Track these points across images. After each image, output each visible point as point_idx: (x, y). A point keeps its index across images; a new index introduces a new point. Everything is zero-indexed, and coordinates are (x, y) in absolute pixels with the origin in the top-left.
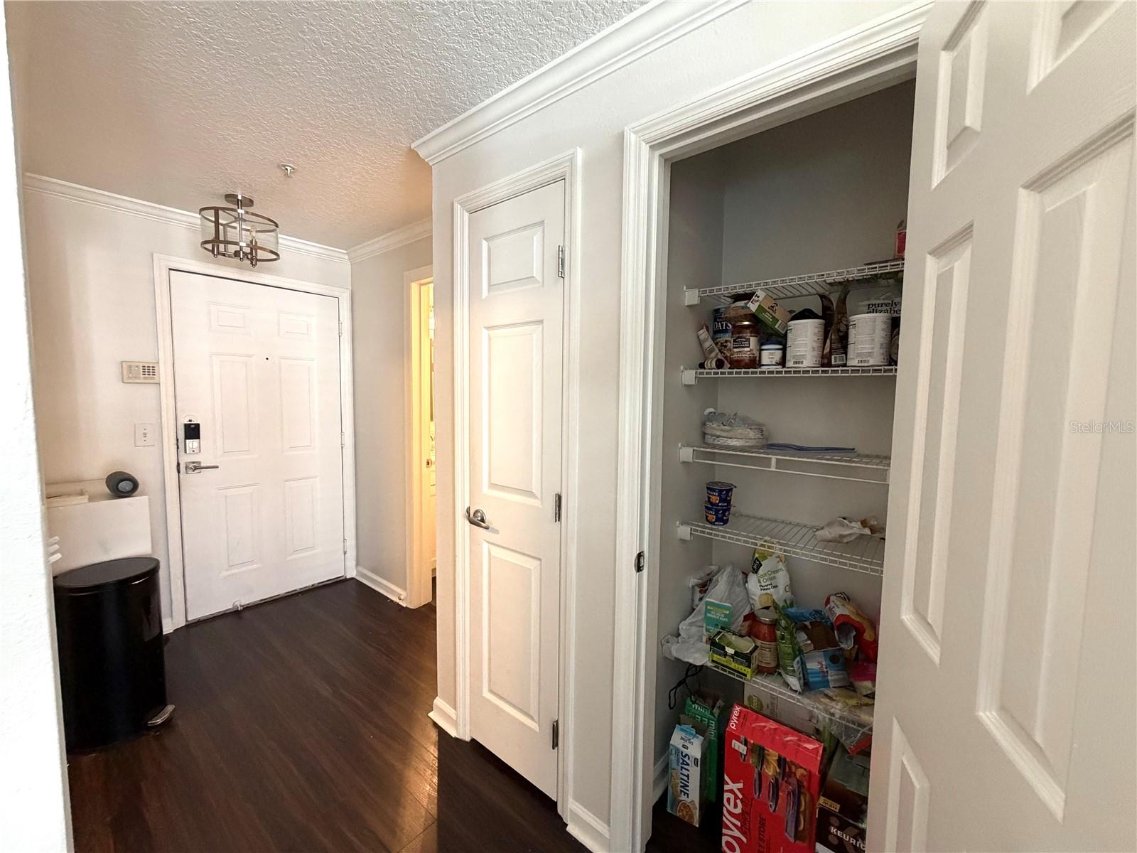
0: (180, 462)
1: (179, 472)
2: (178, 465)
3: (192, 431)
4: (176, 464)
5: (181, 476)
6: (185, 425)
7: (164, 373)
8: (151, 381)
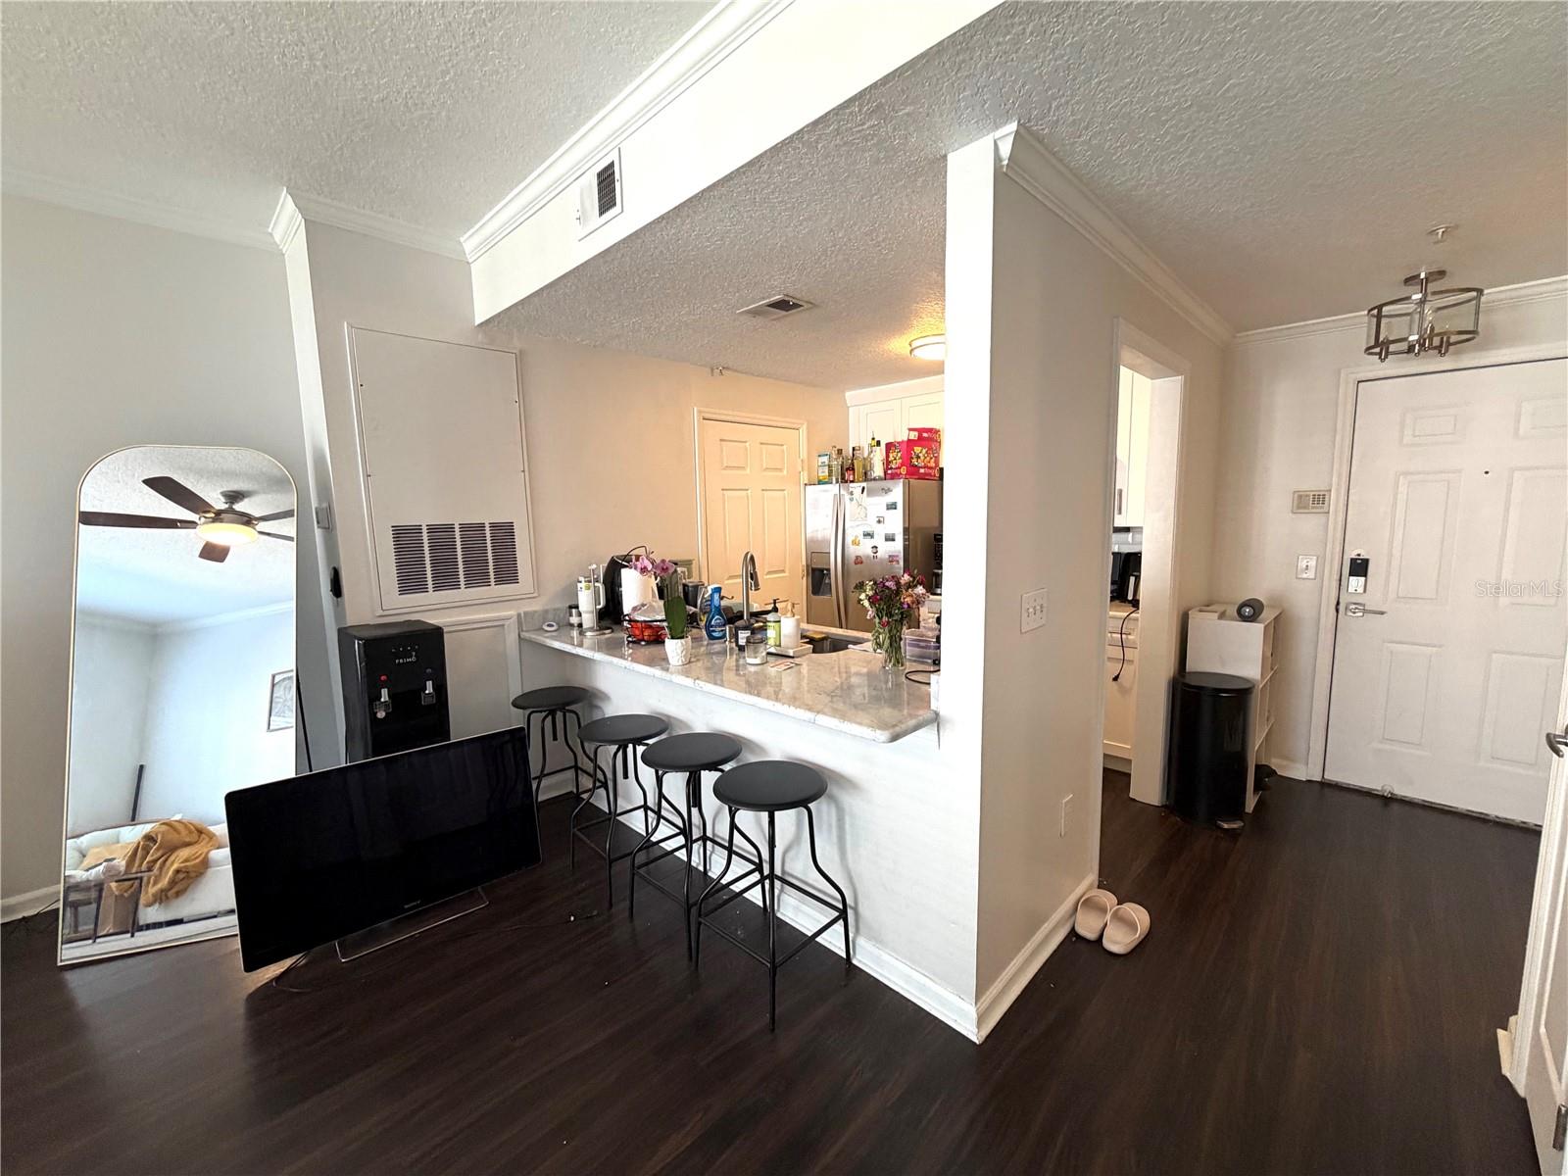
0: (1341, 600)
1: (1337, 611)
2: (1338, 603)
3: (1360, 567)
4: (1335, 603)
5: (1340, 616)
6: (1352, 559)
7: (1335, 501)
8: (1322, 510)
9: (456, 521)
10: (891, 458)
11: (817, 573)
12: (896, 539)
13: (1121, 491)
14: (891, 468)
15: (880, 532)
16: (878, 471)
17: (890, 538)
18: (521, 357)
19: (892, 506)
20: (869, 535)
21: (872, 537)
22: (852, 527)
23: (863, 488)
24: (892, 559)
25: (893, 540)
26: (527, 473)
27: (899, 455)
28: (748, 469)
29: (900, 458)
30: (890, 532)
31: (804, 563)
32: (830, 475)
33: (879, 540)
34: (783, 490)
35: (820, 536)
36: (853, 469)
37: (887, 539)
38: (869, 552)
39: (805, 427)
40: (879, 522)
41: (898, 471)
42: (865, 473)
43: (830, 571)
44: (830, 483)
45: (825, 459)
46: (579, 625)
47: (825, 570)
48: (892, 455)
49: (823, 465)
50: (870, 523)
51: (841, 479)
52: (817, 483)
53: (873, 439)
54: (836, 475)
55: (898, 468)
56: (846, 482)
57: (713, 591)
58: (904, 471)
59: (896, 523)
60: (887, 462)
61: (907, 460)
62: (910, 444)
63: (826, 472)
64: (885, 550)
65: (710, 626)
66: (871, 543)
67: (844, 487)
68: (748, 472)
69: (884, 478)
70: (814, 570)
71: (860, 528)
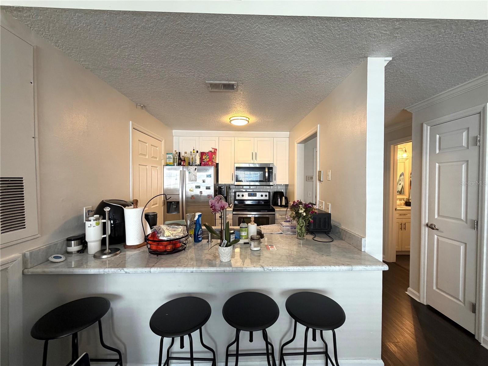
11: (169, 203)
12: (211, 188)
13: (275, 174)
14: (204, 162)
15: (204, 186)
16: (198, 162)
17: (208, 188)
18: (37, 52)
19: (209, 176)
20: (198, 187)
21: (200, 188)
22: (189, 184)
23: (196, 168)
24: (209, 196)
26: (37, 140)
27: (208, 157)
28: (147, 156)
29: (208, 158)
30: (208, 186)
31: (163, 199)
32: (174, 162)
33: (203, 189)
34: (157, 167)
35: (172, 187)
36: (185, 161)
37: (207, 189)
38: (199, 193)
39: (164, 140)
40: (204, 182)
41: (208, 163)
42: (189, 163)
43: (178, 202)
44: (174, 165)
45: (171, 156)
46: (78, 252)
47: (174, 202)
48: (204, 157)
49: (170, 158)
50: (199, 182)
51: (179, 164)
52: (167, 165)
53: (194, 150)
54: (176, 162)
55: (207, 162)
56: (182, 165)
57: (199, 216)
58: (210, 163)
59: (211, 182)
60: (201, 159)
61: (211, 159)
62: (212, 154)
63: (172, 161)
64: (206, 193)
65: (198, 235)
66: (199, 190)
67: (185, 167)
68: (147, 157)
69: (200, 165)
70: (167, 202)
71: (193, 184)
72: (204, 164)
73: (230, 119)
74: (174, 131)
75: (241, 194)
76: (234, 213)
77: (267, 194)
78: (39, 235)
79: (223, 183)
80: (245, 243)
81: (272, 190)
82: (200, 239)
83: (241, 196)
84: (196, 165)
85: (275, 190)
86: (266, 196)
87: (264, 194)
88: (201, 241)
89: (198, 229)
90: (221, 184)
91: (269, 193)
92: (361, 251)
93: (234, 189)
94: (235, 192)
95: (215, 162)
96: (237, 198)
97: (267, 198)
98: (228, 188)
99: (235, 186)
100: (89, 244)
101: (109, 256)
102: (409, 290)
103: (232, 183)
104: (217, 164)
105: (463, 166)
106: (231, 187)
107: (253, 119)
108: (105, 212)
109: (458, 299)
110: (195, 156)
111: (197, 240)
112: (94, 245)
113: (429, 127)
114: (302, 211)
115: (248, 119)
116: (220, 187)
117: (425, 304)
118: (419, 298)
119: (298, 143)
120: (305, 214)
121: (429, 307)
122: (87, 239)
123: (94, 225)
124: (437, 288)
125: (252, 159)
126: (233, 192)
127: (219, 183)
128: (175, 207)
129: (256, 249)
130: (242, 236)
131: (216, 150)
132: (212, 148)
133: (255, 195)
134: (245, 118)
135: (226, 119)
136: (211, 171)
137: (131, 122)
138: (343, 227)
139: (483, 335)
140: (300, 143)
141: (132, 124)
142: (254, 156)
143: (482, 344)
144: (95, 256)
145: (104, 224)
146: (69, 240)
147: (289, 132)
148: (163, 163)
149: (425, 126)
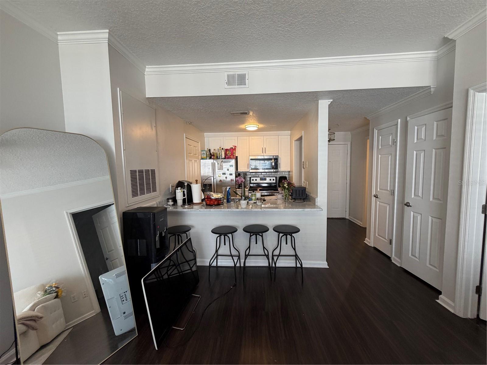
9: (144, 169)
10: (227, 153)
11: (204, 185)
12: (233, 174)
13: (280, 163)
14: (228, 156)
15: (228, 173)
16: (223, 156)
17: (231, 174)
18: (155, 111)
19: (231, 166)
20: (224, 174)
21: (225, 174)
22: (218, 172)
23: (222, 161)
24: (232, 180)
25: (232, 175)
26: (157, 152)
27: (230, 152)
33: (227, 175)
34: (197, 161)
35: (206, 174)
36: (214, 156)
38: (224, 179)
39: (200, 142)
40: (228, 170)
42: (217, 157)
43: (211, 185)
44: (207, 159)
45: (205, 152)
46: (173, 205)
47: (208, 184)
48: (227, 152)
49: (204, 154)
50: (225, 170)
51: (210, 158)
52: (202, 159)
53: (220, 147)
54: (208, 157)
55: (230, 156)
56: (212, 159)
57: (229, 188)
58: (232, 157)
59: (233, 170)
60: (226, 154)
61: (232, 154)
62: (233, 150)
63: (205, 156)
64: (230, 178)
65: (229, 199)
66: (225, 176)
67: (215, 160)
68: (192, 155)
69: (225, 158)
70: (204, 184)
71: (221, 172)
72: (228, 157)
73: (245, 126)
74: (205, 134)
75: (254, 179)
76: (249, 192)
77: (274, 178)
78: (159, 196)
79: (241, 171)
80: (254, 203)
81: (279, 175)
82: (230, 201)
83: (254, 180)
84: (222, 159)
85: (281, 176)
86: (273, 180)
87: (272, 178)
88: (230, 202)
89: (229, 195)
90: (239, 172)
91: (276, 177)
92: (315, 205)
93: (249, 175)
94: (250, 178)
95: (235, 156)
96: (252, 182)
97: (274, 182)
98: (245, 174)
99: (250, 173)
100: (177, 201)
101: (188, 206)
102: (367, 240)
103: (248, 171)
104: (237, 157)
105: (390, 157)
106: (248, 174)
107: (261, 126)
108: (185, 185)
109: (385, 239)
110: (221, 152)
111: (228, 201)
112: (180, 202)
113: (377, 131)
114: (286, 185)
115: (257, 126)
116: (239, 174)
117: (373, 246)
118: (370, 243)
119: (296, 141)
120: (287, 187)
121: (375, 248)
122: (177, 199)
123: (180, 192)
124: (378, 235)
125: (263, 153)
126: (249, 178)
127: (238, 171)
128: (209, 188)
129: (259, 204)
130: (253, 199)
131: (236, 147)
132: (233, 146)
133: (265, 180)
134: (256, 126)
135: (242, 126)
136: (233, 162)
137: (185, 134)
138: (312, 195)
139: (393, 256)
140: (296, 140)
141: (185, 135)
142: (264, 150)
143: (393, 261)
144: (181, 206)
145: (184, 192)
146: (168, 199)
147: (290, 132)
148: (200, 158)
149: (375, 129)
